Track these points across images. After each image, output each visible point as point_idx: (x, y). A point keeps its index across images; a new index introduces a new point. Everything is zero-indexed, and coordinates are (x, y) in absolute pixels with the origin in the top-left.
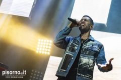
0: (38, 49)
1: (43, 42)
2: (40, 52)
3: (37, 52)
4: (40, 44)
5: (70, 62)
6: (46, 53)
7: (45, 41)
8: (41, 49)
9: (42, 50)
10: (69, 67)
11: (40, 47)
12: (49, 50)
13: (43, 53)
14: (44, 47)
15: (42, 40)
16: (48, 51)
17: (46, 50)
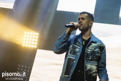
0: (24, 42)
1: (30, 35)
2: (27, 46)
3: (23, 45)
4: (26, 38)
5: (72, 66)
6: (32, 46)
7: (31, 33)
8: (27, 42)
9: (28, 44)
10: (72, 71)
11: (26, 41)
12: (36, 43)
13: (30, 46)
14: (30, 40)
15: (28, 33)
16: (34, 44)
17: (33, 43)
